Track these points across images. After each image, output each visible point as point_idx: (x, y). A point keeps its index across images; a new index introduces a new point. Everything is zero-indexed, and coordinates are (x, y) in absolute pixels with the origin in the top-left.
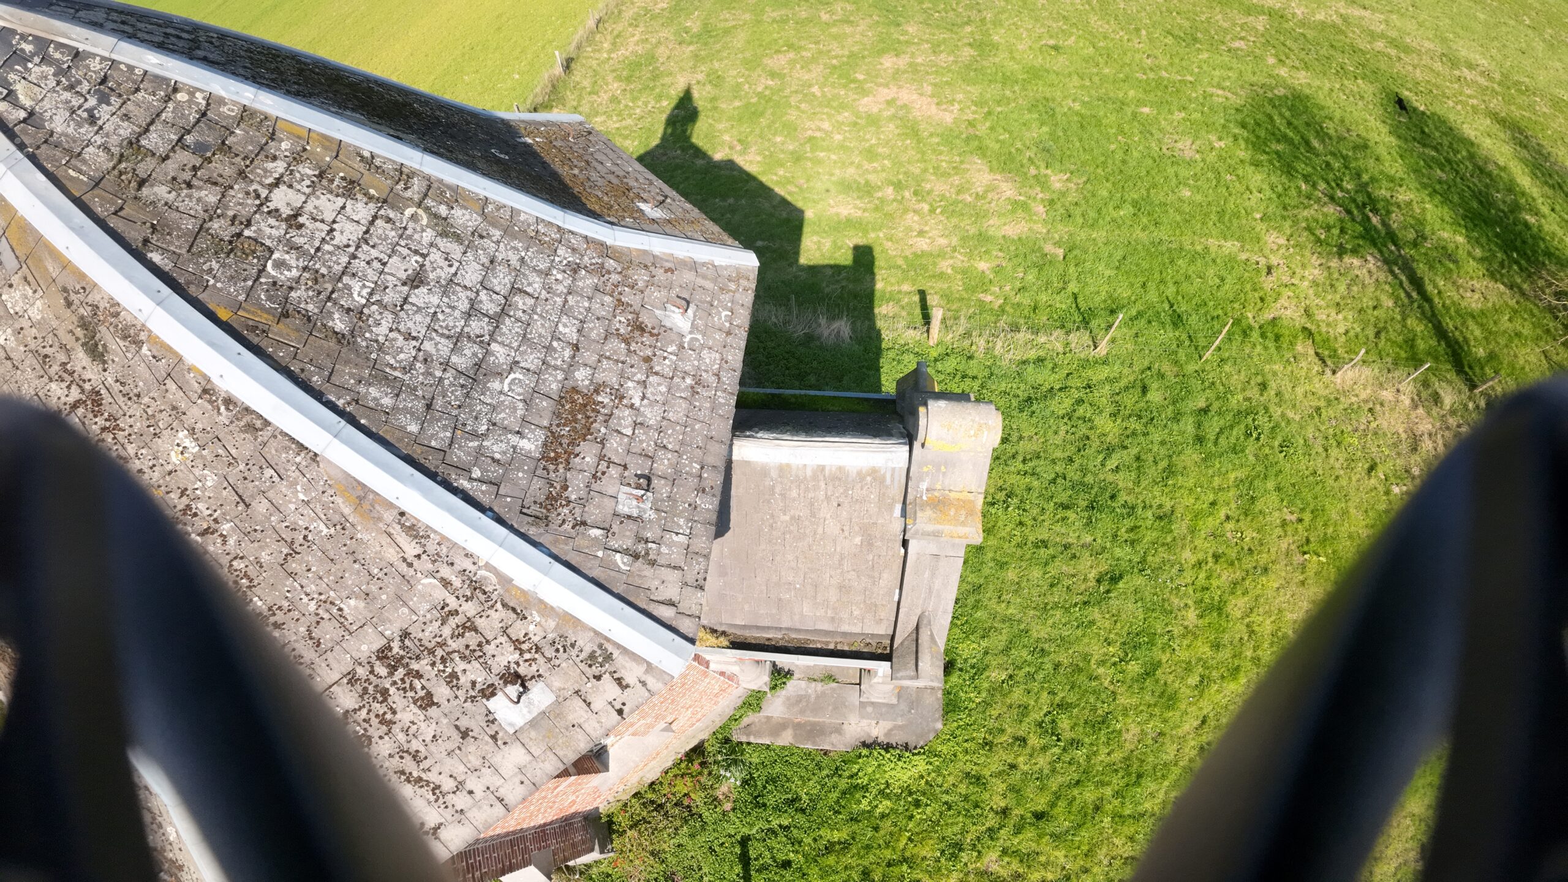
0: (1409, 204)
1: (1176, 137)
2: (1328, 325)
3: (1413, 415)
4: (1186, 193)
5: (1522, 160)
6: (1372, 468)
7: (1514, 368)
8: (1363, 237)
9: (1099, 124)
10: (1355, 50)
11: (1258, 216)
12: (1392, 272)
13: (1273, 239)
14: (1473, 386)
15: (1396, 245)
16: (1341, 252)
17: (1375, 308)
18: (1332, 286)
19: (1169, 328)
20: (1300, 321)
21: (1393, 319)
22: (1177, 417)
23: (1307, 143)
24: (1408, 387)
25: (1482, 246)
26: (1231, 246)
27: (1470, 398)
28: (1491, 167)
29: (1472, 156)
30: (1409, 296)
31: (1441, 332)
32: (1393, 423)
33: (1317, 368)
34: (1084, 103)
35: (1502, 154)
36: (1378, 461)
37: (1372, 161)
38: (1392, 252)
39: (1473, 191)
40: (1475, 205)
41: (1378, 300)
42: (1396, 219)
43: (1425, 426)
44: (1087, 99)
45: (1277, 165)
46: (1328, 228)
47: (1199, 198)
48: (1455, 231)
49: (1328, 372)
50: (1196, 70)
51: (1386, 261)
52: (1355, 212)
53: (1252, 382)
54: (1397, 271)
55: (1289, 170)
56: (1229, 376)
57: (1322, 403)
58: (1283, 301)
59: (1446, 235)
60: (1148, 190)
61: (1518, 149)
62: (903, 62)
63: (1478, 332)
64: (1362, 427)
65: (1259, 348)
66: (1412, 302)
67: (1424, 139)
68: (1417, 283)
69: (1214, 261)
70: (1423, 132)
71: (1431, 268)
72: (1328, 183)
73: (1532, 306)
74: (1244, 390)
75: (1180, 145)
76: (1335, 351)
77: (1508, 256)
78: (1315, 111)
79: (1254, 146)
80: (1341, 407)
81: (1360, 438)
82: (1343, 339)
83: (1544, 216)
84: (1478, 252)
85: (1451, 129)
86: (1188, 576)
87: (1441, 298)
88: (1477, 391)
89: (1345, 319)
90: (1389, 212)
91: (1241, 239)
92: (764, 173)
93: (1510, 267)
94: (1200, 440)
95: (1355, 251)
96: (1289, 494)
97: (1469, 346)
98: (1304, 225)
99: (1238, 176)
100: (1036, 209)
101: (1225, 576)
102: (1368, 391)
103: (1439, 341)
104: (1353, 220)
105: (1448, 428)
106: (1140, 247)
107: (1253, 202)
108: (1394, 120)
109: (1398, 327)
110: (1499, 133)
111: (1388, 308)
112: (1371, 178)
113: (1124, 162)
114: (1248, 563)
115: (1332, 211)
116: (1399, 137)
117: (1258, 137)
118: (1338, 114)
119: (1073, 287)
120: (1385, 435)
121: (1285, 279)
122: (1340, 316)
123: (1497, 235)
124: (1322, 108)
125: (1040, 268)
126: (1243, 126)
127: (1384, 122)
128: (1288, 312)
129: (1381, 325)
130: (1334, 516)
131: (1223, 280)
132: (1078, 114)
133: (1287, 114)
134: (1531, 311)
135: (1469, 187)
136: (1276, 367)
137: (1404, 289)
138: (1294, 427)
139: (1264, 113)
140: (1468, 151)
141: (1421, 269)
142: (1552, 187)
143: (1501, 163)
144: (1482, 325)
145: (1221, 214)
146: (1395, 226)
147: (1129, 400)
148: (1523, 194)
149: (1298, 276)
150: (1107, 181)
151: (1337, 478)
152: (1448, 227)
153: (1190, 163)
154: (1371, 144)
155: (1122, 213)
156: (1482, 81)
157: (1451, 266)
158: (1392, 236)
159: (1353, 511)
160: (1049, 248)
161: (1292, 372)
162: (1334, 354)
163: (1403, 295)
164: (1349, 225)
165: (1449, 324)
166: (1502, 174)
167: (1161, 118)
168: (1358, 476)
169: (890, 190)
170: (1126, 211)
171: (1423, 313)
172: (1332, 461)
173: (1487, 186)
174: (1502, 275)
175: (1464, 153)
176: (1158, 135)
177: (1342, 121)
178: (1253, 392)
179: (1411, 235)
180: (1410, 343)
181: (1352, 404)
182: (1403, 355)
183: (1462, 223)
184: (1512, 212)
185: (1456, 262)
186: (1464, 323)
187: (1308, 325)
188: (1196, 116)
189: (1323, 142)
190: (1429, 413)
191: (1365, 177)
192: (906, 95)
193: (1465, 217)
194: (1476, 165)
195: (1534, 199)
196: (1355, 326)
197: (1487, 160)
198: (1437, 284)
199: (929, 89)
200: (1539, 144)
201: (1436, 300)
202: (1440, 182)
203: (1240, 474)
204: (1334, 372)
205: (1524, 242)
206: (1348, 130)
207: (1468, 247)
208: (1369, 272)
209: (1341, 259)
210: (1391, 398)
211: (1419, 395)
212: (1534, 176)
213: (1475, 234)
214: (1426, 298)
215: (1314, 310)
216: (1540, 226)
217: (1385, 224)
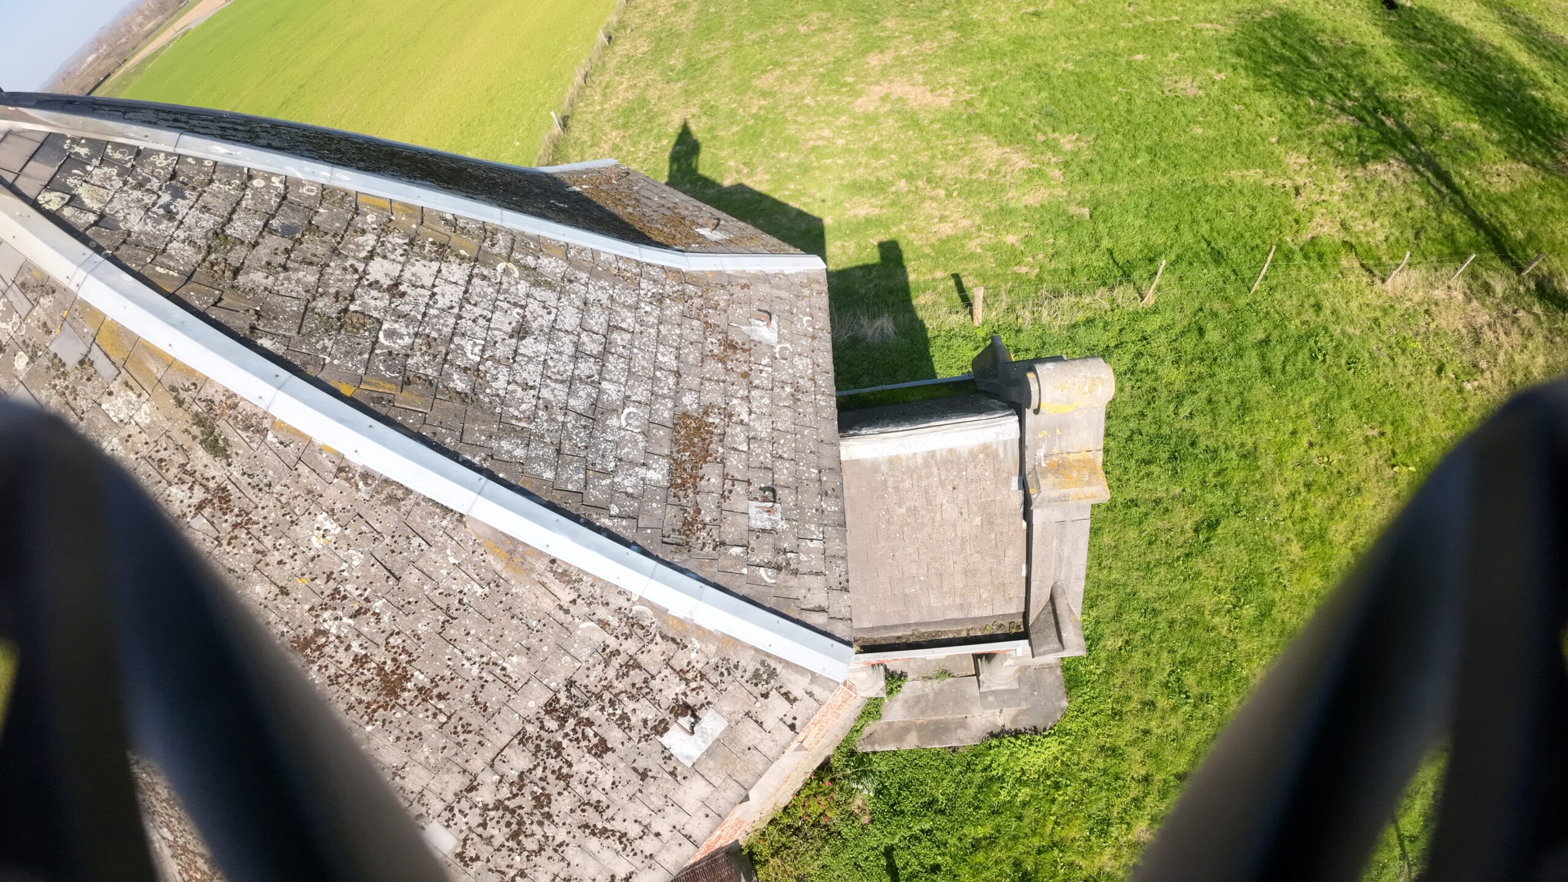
0: (1418, 101)
1: (1175, 78)
2: (1367, 234)
3: (1469, 309)
4: (1198, 131)
5: (1515, 37)
6: (1440, 370)
7: (1554, 245)
8: (1382, 142)
9: (1096, 80)
11: (1274, 140)
12: (1417, 171)
13: (1294, 160)
14: (1519, 270)
15: (1415, 144)
16: (1363, 160)
17: (1408, 209)
18: (1362, 195)
19: (1212, 266)
20: (1339, 236)
21: (1428, 217)
22: (1239, 353)
23: (1306, 59)
24: (1458, 283)
25: (1498, 130)
26: (1254, 175)
27: (1519, 282)
28: (1488, 50)
29: (1467, 43)
30: (1439, 192)
31: (1477, 222)
32: (1451, 321)
33: (1366, 279)
34: (1076, 62)
35: (1495, 35)
36: (1445, 360)
37: (1372, 65)
38: (1412, 151)
39: (1476, 77)
40: (1481, 89)
41: (1409, 200)
42: (1409, 118)
43: (1483, 318)
44: (1078, 58)
45: (1281, 86)
46: (1345, 139)
47: (1211, 133)
48: (1468, 119)
49: (1378, 282)
50: (1180, 9)
51: (1409, 162)
52: (1368, 118)
53: (1306, 305)
54: (1422, 169)
55: (1294, 89)
56: (1281, 303)
57: (1379, 314)
58: (1317, 219)
59: (1460, 125)
60: (1160, 135)
61: (1509, 27)
62: (888, 57)
63: (1512, 216)
64: (1423, 330)
65: (1305, 270)
66: (1443, 197)
67: (1418, 34)
68: (1444, 177)
69: (1241, 192)
70: (1415, 27)
71: (1454, 160)
72: (1335, 95)
73: (1557, 180)
74: (1299, 314)
75: (1181, 85)
76: (1380, 259)
77: (1525, 135)
78: (1306, 26)
79: (1254, 73)
80: (1398, 313)
81: (1422, 342)
82: (1384, 246)
83: (1548, 89)
84: (1495, 136)
85: (1441, 19)
86: (1284, 510)
87: (1470, 188)
88: (1524, 274)
89: (1382, 225)
90: (1401, 113)
91: (1263, 166)
92: (775, 190)
93: (1528, 145)
94: (1267, 371)
95: (1376, 157)
96: (1366, 410)
97: (1507, 230)
98: (1321, 140)
99: (1245, 104)
100: (1052, 174)
101: (1320, 504)
102: (1421, 293)
103: (1477, 231)
104: (1368, 126)
105: (1505, 316)
106: (1164, 192)
107: (1266, 127)
108: (1384, 21)
109: (1435, 224)
110: (1487, 15)
111: (1421, 207)
112: (1375, 82)
113: (1129, 112)
114: (1340, 486)
115: (1345, 122)
116: (1393, 37)
117: (1256, 62)
118: (1329, 26)
119: (1106, 243)
120: (1446, 334)
121: (1315, 197)
122: (1377, 224)
123: (1508, 116)
124: (1312, 23)
125: (1070, 230)
126: (1239, 54)
127: (1375, 25)
128: (1325, 229)
129: (1419, 225)
130: (1415, 423)
131: (1253, 209)
132: (1073, 73)
133: (1280, 34)
134: (1558, 184)
135: (1472, 74)
136: (1325, 286)
137: (1432, 185)
138: (1356, 342)
139: (1256, 38)
140: (1463, 38)
141: (1444, 162)
142: (1549, 58)
143: (1497, 45)
144: (1515, 207)
145: (1237, 144)
146: (1409, 125)
147: (1188, 344)
148: (1524, 70)
149: (1327, 192)
150: (1117, 133)
151: (1409, 385)
152: (1461, 117)
153: (1195, 101)
154: (1368, 48)
155: (1138, 162)
157: (1473, 154)
158: (1410, 136)
159: (1431, 415)
160: (1073, 209)
161: (1342, 287)
162: (1379, 263)
163: (1433, 192)
164: (1365, 132)
165: (1483, 212)
166: (1500, 55)
167: (1156, 62)
168: (1429, 379)
169: (902, 184)
170: (1143, 159)
171: (1456, 206)
172: (1400, 369)
173: (1489, 69)
174: (1523, 155)
175: (1459, 41)
176: (1157, 79)
177: (1335, 31)
178: (1309, 315)
179: (1427, 131)
180: (1450, 238)
181: (1407, 309)
182: (1446, 251)
183: (1473, 109)
184: (1518, 90)
185: (1476, 150)
186: (1497, 209)
187: (1347, 239)
188: (1191, 53)
189: (1320, 55)
190: (1483, 304)
191: (1370, 83)
192: (899, 88)
193: (1474, 104)
195: (1535, 74)
196: (1393, 230)
197: (1482, 43)
198: (1463, 175)
199: (920, 78)
200: (1527, 19)
201: (1466, 190)
202: (1443, 73)
203: (1314, 398)
204: (1383, 281)
205: (1536, 118)
206: (1343, 40)
207: (1485, 132)
208: (1395, 175)
209: (1365, 168)
210: (1444, 296)
211: (1470, 288)
212: (1530, 51)
213: (1489, 119)
214: (1457, 191)
215: (1350, 222)
216: (1547, 99)
217: (1399, 125)
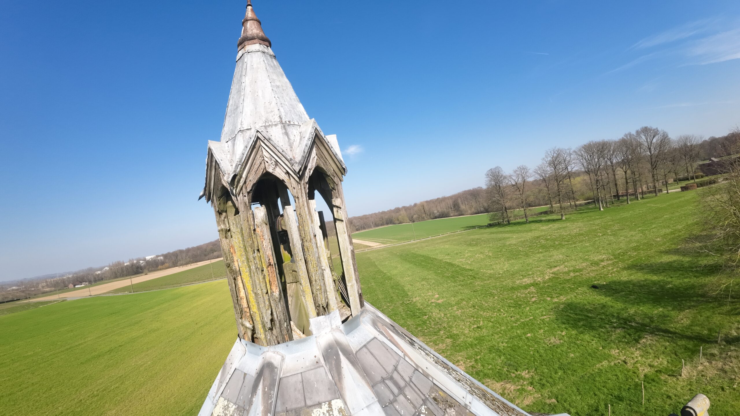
0: (636, 312)
1: (548, 339)
2: (661, 364)
3: (714, 366)
4: (572, 355)
5: (647, 273)
6: (723, 389)
7: (718, 326)
8: (637, 332)
9: (519, 348)
10: (568, 281)
11: (601, 348)
12: (656, 335)
13: (614, 351)
14: (716, 342)
15: (648, 327)
16: (637, 341)
17: (666, 348)
18: (647, 352)
19: (621, 403)
20: (653, 370)
21: (674, 347)
23: (588, 316)
24: (703, 360)
25: (669, 306)
26: (605, 363)
27: (720, 345)
28: (642, 283)
29: (634, 285)
30: (669, 337)
31: (689, 338)
32: (711, 373)
33: (675, 379)
34: (507, 343)
36: (721, 385)
37: (611, 309)
38: (649, 329)
39: (646, 294)
40: (652, 297)
41: (663, 345)
44: (506, 341)
45: (587, 329)
46: (625, 337)
47: (577, 354)
48: (657, 309)
49: (679, 377)
50: (530, 314)
51: (651, 333)
52: (626, 326)
53: (664, 399)
54: (658, 333)
55: (593, 328)
56: (656, 403)
57: (689, 387)
58: (640, 368)
59: (656, 312)
60: (559, 361)
61: (642, 271)
63: (698, 328)
64: (706, 382)
65: (653, 388)
66: (673, 338)
67: (616, 291)
68: (666, 331)
69: (606, 371)
70: (613, 290)
71: (664, 324)
72: (608, 324)
73: (701, 307)
75: (552, 341)
77: (678, 301)
78: (578, 306)
79: (574, 327)
80: (694, 383)
81: (710, 386)
82: (669, 365)
83: (672, 282)
84: (670, 308)
85: (619, 282)
87: (677, 329)
88: (719, 342)
89: (662, 359)
90: (634, 319)
91: (605, 359)
93: (682, 303)
95: (640, 338)
97: (701, 334)
98: (617, 341)
99: (580, 340)
102: (695, 372)
103: (693, 341)
104: (628, 329)
105: (725, 358)
106: (579, 382)
107: (595, 345)
108: (602, 293)
109: (678, 347)
110: (632, 272)
111: (669, 345)
112: (617, 314)
113: (540, 356)
115: (618, 331)
116: (609, 296)
117: (572, 324)
120: (714, 377)
121: (632, 361)
122: (661, 359)
123: (668, 299)
124: (579, 303)
126: (564, 323)
127: (600, 295)
128: (646, 370)
129: (674, 351)
130: (731, 410)
131: (616, 375)
132: (508, 347)
133: (572, 312)
135: (644, 294)
136: (664, 389)
137: (665, 336)
139: (565, 316)
140: (631, 284)
141: (662, 326)
142: (663, 272)
143: (643, 280)
144: (696, 325)
145: (590, 355)
146: (640, 321)
148: (659, 282)
149: (635, 358)
150: (542, 366)
151: (719, 401)
152: (654, 309)
153: (562, 345)
154: (605, 304)
155: (559, 374)
156: (610, 262)
157: (669, 318)
158: (643, 325)
159: (733, 403)
161: (670, 386)
162: (673, 370)
163: (668, 338)
164: (629, 332)
165: (689, 333)
166: (647, 282)
167: (536, 335)
168: (723, 394)
171: (679, 338)
172: (712, 398)
173: (648, 289)
174: (683, 308)
175: (631, 286)
176: (541, 341)
177: (589, 303)
178: (669, 401)
179: (648, 320)
180: (686, 349)
181: (696, 379)
182: (690, 353)
183: (655, 304)
185: (668, 316)
186: (692, 330)
187: (656, 369)
188: (546, 328)
189: (591, 313)
190: (716, 360)
191: (615, 314)
194: (638, 286)
195: (664, 280)
196: (667, 358)
197: (639, 282)
198: (671, 326)
200: (645, 265)
201: (677, 331)
202: (636, 299)
204: (681, 375)
205: (676, 293)
206: (594, 305)
207: (665, 309)
208: (651, 340)
209: (640, 343)
210: (702, 367)
211: (707, 359)
212: (655, 274)
213: (663, 304)
214: (675, 333)
215: (652, 364)
216: (674, 285)
217: (637, 323)
